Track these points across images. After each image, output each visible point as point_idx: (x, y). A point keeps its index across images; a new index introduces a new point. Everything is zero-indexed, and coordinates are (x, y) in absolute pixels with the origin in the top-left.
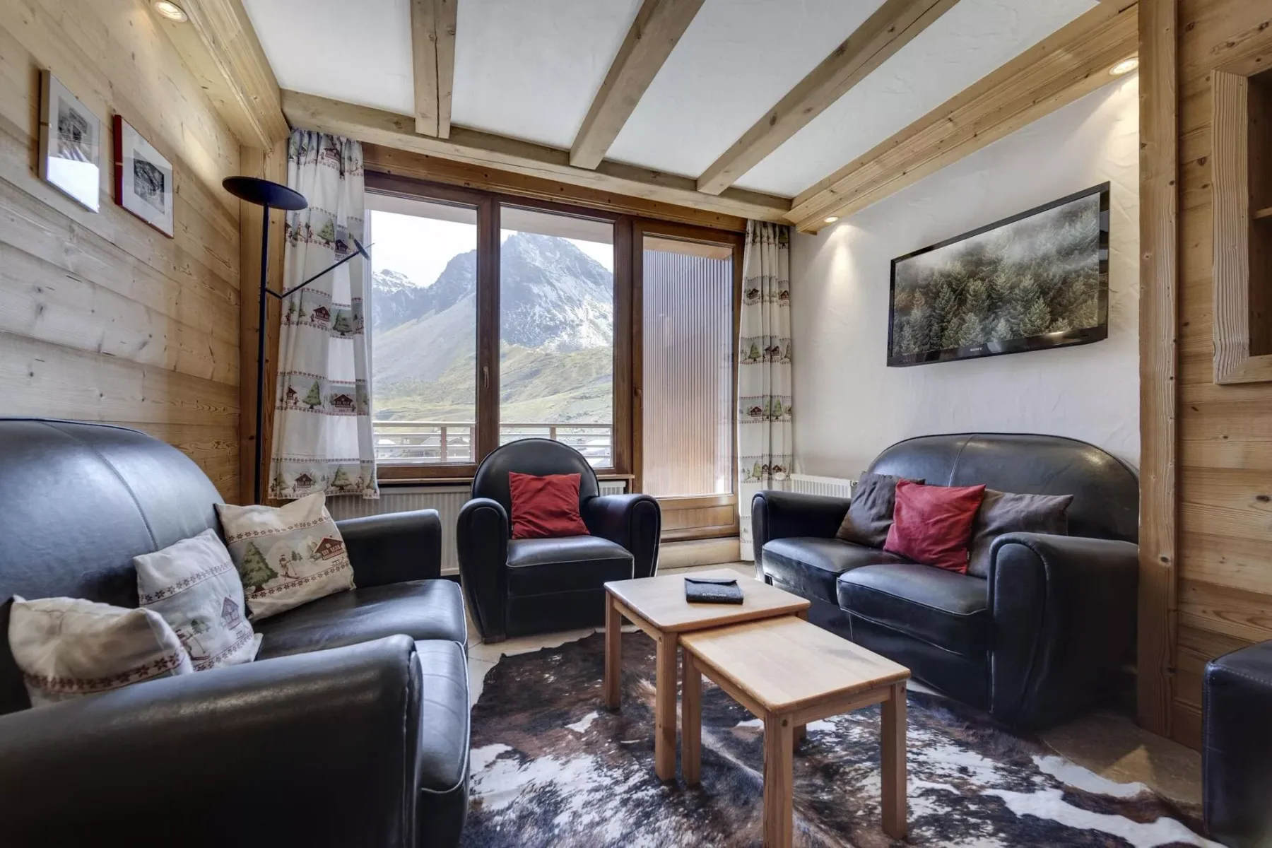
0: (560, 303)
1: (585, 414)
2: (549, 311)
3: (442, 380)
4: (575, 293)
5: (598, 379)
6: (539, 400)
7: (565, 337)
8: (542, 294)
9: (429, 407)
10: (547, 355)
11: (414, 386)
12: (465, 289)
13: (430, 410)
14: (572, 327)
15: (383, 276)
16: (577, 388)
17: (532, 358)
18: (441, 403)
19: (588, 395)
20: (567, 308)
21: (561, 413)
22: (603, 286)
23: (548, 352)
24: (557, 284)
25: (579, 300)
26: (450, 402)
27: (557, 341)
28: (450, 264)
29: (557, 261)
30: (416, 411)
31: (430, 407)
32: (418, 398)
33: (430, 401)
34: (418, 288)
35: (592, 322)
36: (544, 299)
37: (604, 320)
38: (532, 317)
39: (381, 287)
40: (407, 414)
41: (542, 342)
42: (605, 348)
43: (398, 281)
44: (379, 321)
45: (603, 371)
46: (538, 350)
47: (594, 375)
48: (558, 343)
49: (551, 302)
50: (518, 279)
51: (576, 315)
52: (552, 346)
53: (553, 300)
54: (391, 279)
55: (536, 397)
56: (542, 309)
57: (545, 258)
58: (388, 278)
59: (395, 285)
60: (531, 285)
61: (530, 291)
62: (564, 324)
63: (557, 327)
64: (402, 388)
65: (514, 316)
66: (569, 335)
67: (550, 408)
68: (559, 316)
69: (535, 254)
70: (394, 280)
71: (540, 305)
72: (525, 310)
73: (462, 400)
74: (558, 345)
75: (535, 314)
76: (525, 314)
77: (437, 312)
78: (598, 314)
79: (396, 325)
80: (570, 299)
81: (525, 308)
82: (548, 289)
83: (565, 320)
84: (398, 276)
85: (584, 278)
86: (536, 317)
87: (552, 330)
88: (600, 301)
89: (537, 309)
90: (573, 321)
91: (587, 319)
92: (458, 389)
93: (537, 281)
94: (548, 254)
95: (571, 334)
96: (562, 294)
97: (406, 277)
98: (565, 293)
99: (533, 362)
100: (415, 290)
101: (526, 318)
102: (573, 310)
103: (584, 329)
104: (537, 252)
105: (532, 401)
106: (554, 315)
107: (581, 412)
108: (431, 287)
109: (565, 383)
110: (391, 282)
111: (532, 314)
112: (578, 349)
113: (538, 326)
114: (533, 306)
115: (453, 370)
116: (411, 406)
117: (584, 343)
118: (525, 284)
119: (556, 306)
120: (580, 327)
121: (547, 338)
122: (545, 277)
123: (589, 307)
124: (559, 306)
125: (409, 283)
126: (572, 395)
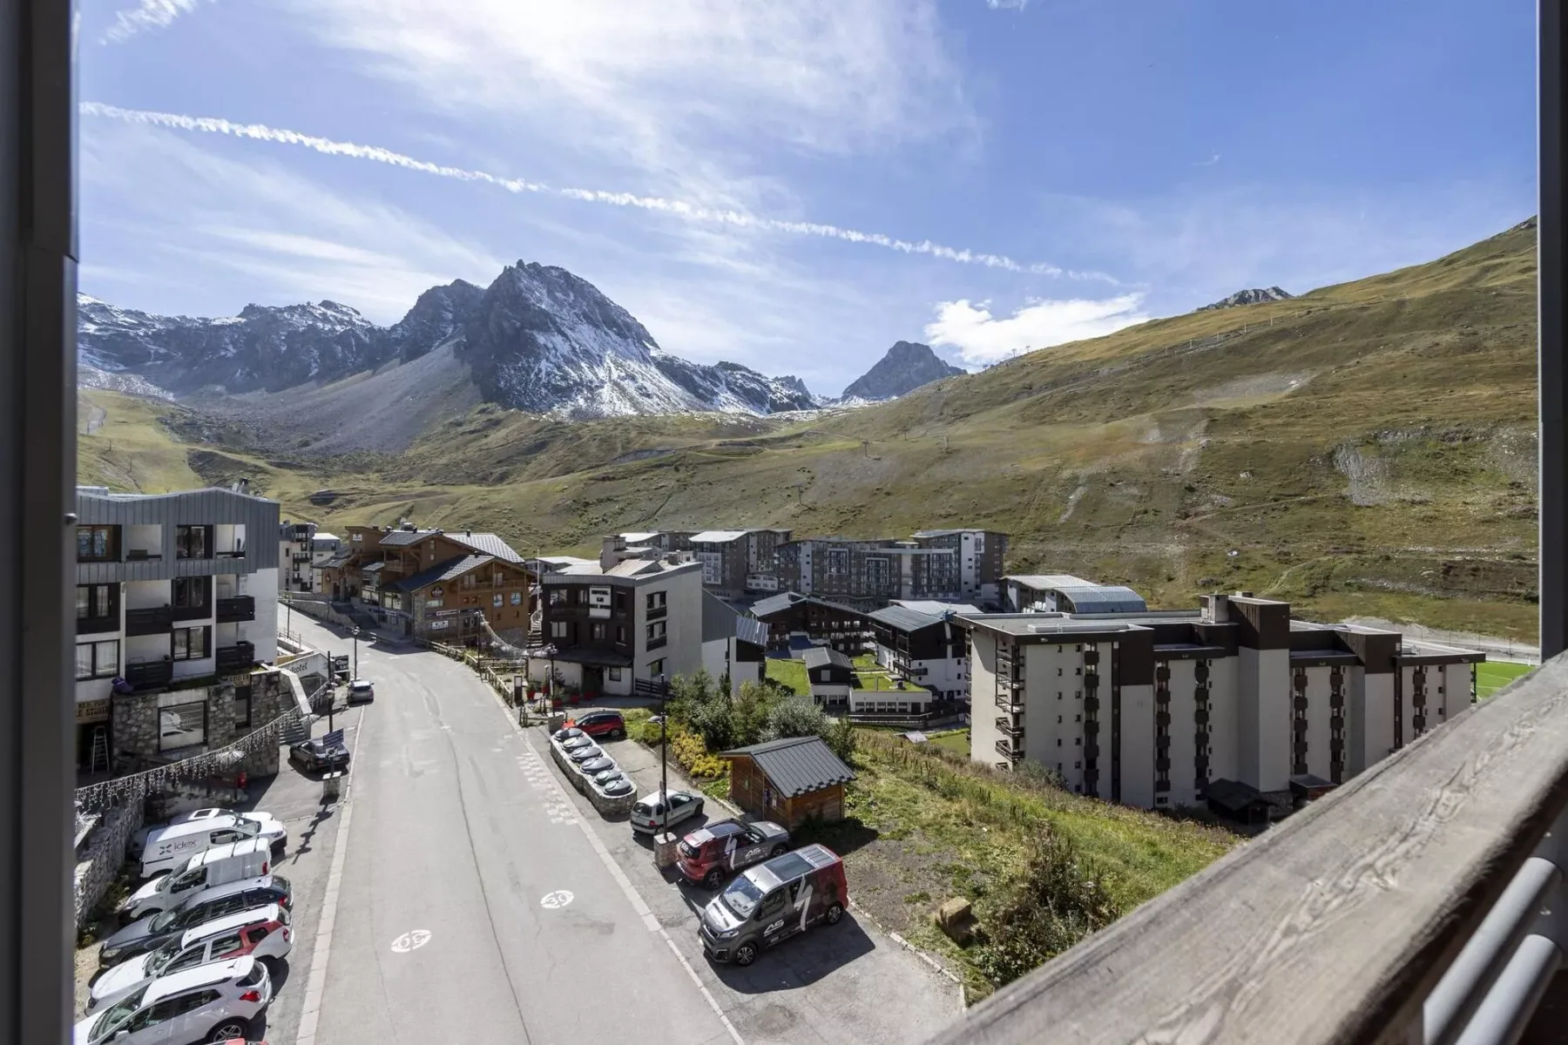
0: (575, 359)
1: (608, 499)
2: (559, 368)
3: (411, 453)
4: (594, 348)
5: (624, 455)
6: (546, 481)
7: (581, 402)
8: (550, 345)
9: (390, 488)
10: (557, 423)
11: (368, 459)
12: (444, 335)
13: (391, 493)
14: (591, 390)
15: (322, 309)
16: (598, 466)
17: (536, 428)
18: (408, 484)
19: (611, 476)
20: (583, 364)
21: (576, 498)
22: (630, 340)
23: (558, 419)
24: (569, 332)
25: (598, 355)
26: (422, 483)
27: (570, 407)
28: (422, 300)
29: (570, 304)
30: (372, 493)
31: (393, 489)
32: (373, 476)
33: (393, 480)
34: (376, 328)
35: (616, 384)
36: (554, 351)
37: (631, 383)
38: (537, 375)
39: (320, 325)
40: (356, 497)
41: (550, 407)
42: (633, 417)
43: (346, 318)
44: (316, 370)
45: (631, 445)
46: (544, 416)
47: (620, 451)
48: (572, 408)
49: (562, 356)
50: (518, 324)
51: (595, 374)
52: (563, 412)
53: (566, 353)
54: (334, 314)
55: (542, 477)
56: (551, 365)
57: (555, 299)
58: (329, 313)
59: (341, 322)
60: (535, 333)
61: (534, 340)
62: (580, 385)
63: (569, 389)
64: (351, 462)
65: (512, 372)
66: (586, 400)
67: (562, 491)
68: (573, 374)
69: (540, 293)
70: (339, 316)
71: (548, 359)
72: (526, 365)
73: (438, 480)
74: (572, 411)
75: (540, 370)
76: (528, 370)
77: (403, 362)
78: (623, 374)
79: (340, 377)
80: (587, 354)
81: (528, 362)
82: (558, 339)
83: (581, 379)
84: (344, 309)
85: (606, 329)
86: (543, 374)
87: (563, 392)
88: (626, 358)
89: (544, 364)
90: (591, 382)
91: (610, 380)
92: (433, 465)
93: (544, 329)
94: (559, 295)
95: (588, 398)
96: (577, 346)
97: (358, 313)
98: (580, 345)
99: (538, 432)
100: (371, 331)
101: (529, 375)
102: (591, 368)
103: (606, 392)
104: (544, 291)
105: (537, 482)
106: (567, 373)
107: (602, 497)
108: (394, 328)
109: (580, 461)
110: (336, 318)
111: (536, 370)
112: (598, 416)
113: (545, 386)
114: (538, 360)
115: (427, 439)
116: (363, 486)
117: (606, 409)
118: (527, 331)
119: (568, 361)
120: (601, 390)
121: (557, 402)
122: (554, 323)
123: (612, 365)
124: (573, 361)
125: (363, 321)
126: (590, 475)
